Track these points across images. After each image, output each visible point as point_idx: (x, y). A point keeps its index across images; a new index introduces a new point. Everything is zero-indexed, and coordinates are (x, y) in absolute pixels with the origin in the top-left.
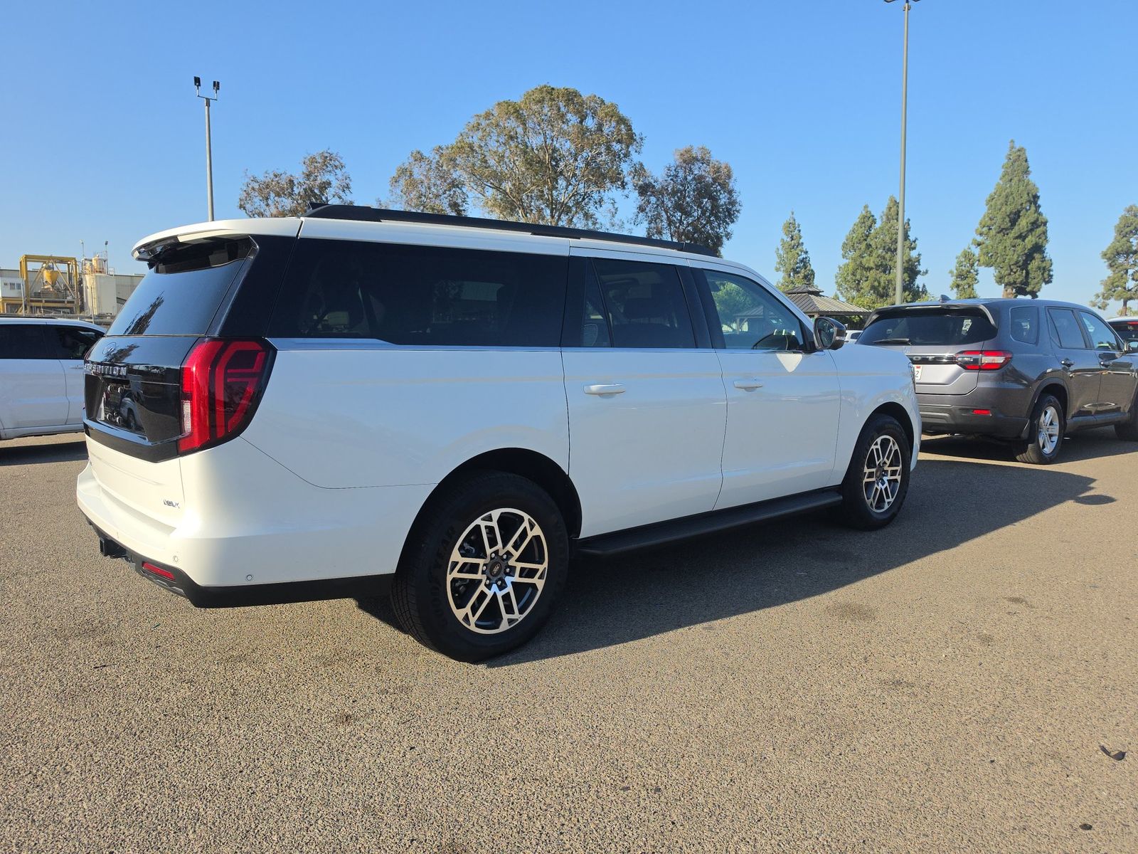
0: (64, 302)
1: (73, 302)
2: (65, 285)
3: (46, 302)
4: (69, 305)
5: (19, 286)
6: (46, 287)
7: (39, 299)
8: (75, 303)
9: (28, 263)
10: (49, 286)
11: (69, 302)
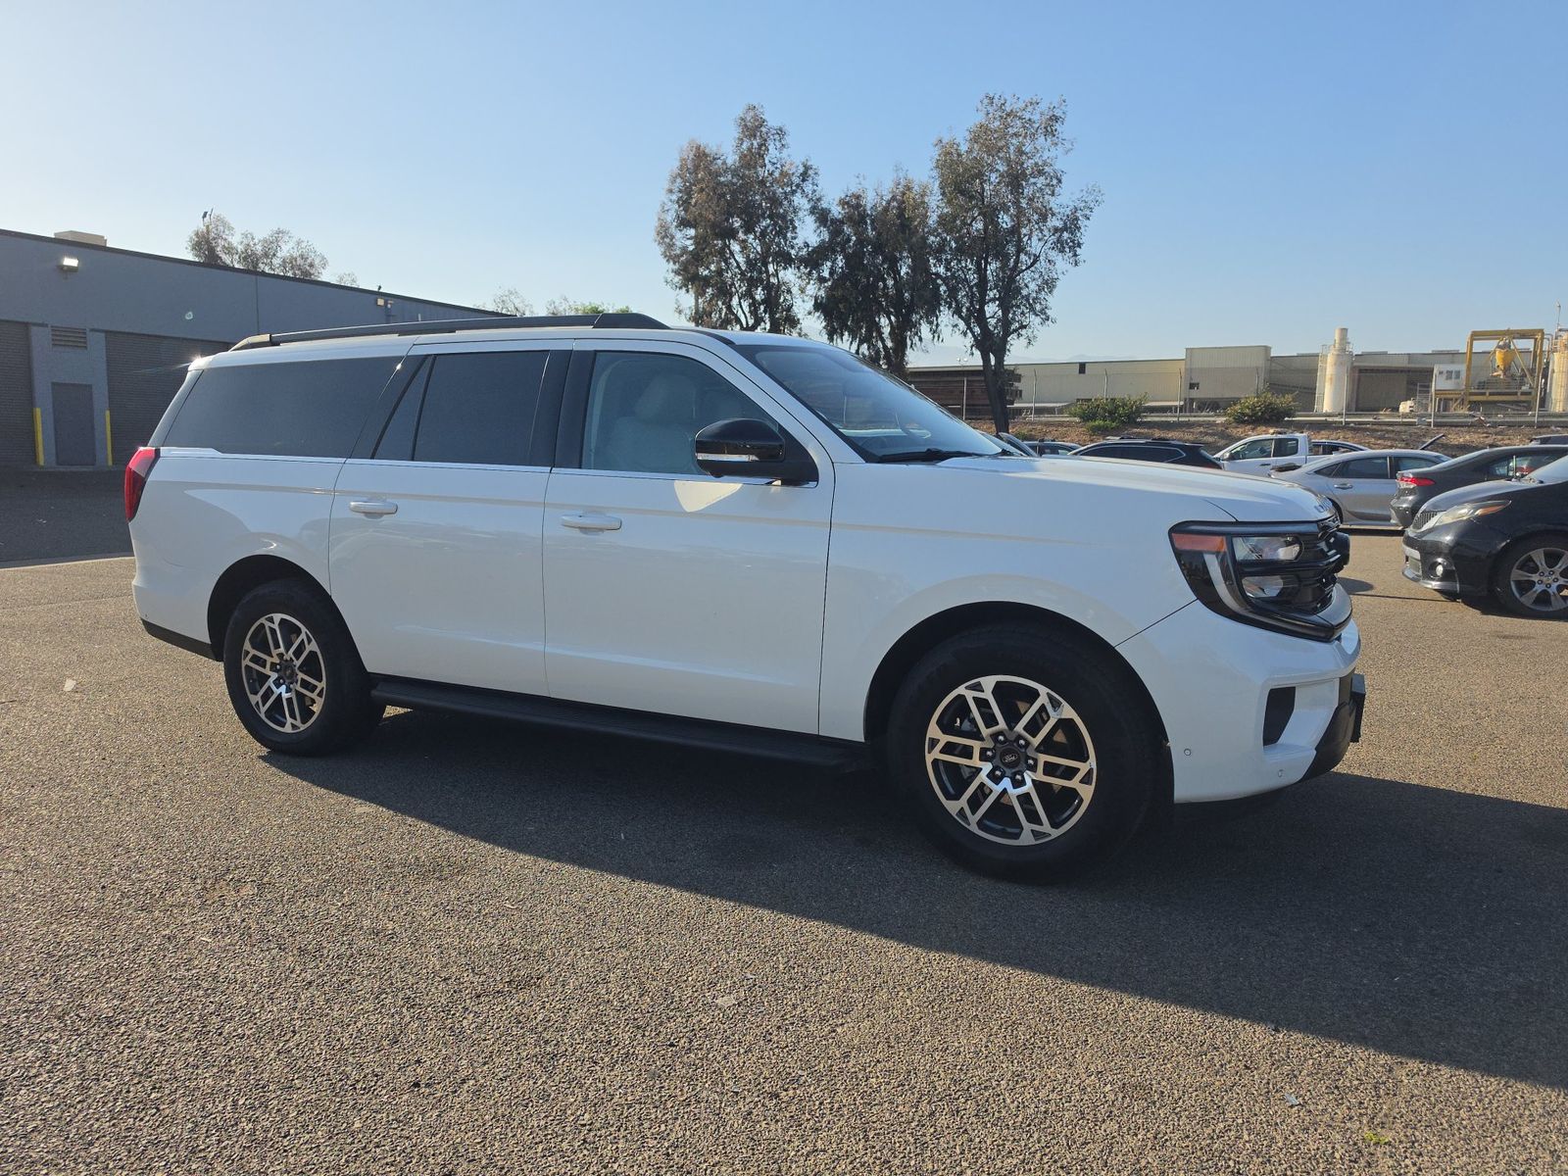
0: (1516, 394)
1: (1530, 393)
2: (1523, 370)
3: (1491, 394)
4: (1523, 398)
5: (1458, 374)
6: (1495, 374)
7: (1483, 391)
8: (1533, 393)
9: (1475, 342)
10: (1500, 372)
11: (1523, 394)
